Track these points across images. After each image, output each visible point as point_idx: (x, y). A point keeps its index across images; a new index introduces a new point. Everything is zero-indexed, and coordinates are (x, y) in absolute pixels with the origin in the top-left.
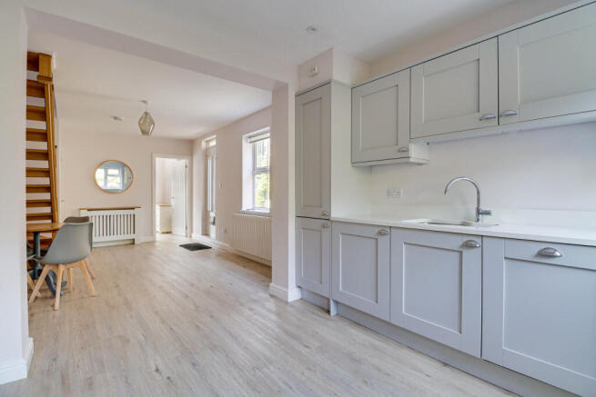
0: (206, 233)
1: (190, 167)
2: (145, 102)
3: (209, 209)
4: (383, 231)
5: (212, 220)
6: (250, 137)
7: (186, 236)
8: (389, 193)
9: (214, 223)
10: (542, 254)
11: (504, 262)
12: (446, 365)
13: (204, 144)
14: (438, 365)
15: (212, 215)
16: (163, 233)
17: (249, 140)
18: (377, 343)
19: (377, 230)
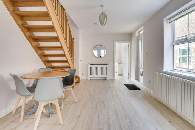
0: (138, 79)
1: (130, 47)
2: (102, 6)
3: (139, 66)
5: (141, 73)
6: (169, 19)
7: (128, 78)
9: (142, 75)
13: (137, 34)
15: (141, 70)
16: (119, 75)
17: (169, 21)
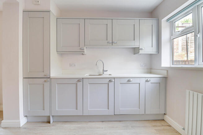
4: (80, 80)
8: (70, 65)
10: (129, 81)
11: (120, 85)
12: (103, 122)
14: (101, 123)
18: (79, 125)
19: (76, 80)
